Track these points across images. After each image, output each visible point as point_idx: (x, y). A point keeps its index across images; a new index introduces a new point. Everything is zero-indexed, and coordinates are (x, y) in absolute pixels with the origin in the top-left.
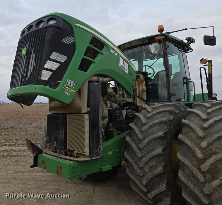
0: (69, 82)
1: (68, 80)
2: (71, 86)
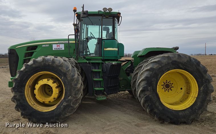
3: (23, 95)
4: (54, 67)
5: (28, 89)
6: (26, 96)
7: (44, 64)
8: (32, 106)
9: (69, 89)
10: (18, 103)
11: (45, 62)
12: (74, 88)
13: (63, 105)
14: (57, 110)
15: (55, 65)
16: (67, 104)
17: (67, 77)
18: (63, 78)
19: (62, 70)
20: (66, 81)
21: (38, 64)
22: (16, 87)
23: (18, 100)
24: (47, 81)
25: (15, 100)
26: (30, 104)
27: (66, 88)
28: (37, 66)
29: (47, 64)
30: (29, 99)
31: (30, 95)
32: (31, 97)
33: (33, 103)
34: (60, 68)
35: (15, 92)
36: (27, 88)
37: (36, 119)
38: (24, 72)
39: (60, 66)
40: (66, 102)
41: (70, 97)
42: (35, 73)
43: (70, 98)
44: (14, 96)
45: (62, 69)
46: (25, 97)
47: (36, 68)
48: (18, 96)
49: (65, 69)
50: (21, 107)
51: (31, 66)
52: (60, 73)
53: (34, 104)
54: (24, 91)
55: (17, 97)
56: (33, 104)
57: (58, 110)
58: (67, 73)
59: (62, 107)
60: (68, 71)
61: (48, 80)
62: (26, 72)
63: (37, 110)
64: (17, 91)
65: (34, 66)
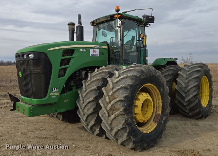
0: (53, 90)
1: (53, 89)
2: (55, 91)
10: (130, 129)
11: (150, 71)
14: (159, 127)
15: (157, 76)
18: (162, 90)
19: (162, 81)
20: (164, 92)
24: (147, 95)
25: (127, 126)
27: (164, 101)
34: (160, 79)
35: (126, 114)
38: (134, 85)
40: (165, 116)
44: (126, 121)
48: (129, 119)
50: (133, 134)
51: (140, 77)
52: (160, 85)
58: (164, 84)
59: (163, 122)
64: (129, 113)
65: (142, 77)
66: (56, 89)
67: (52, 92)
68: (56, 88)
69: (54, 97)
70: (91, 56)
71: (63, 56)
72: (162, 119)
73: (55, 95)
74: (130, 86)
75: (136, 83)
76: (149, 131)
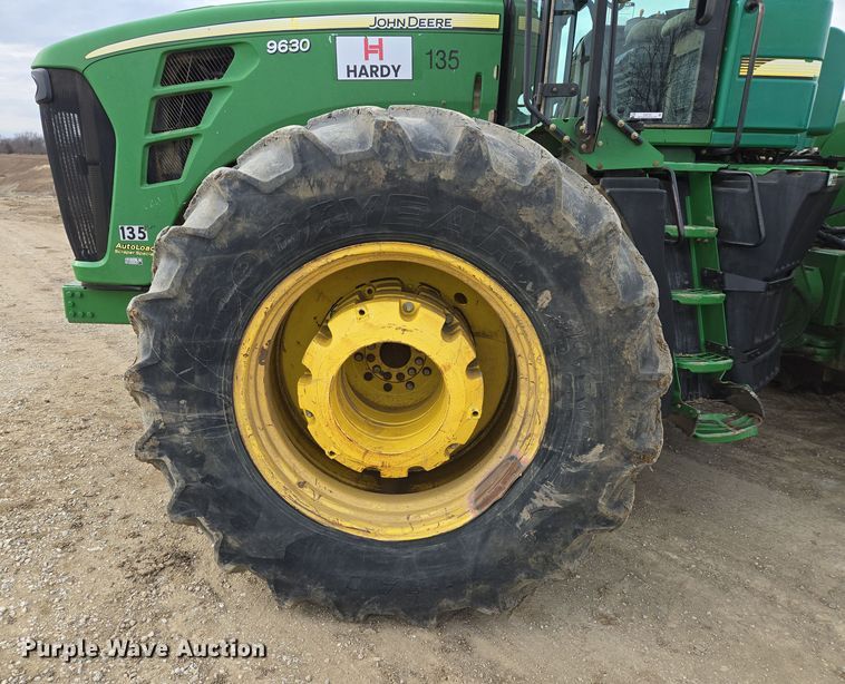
0: (127, 233)
1: (122, 228)
2: (136, 239)
3: (221, 422)
4: (474, 204)
5: (252, 373)
6: (246, 430)
7: (390, 176)
8: (289, 496)
9: (591, 388)
10: (187, 480)
11: (402, 155)
12: (634, 380)
13: (538, 503)
14: (485, 538)
15: (482, 189)
16: (565, 497)
17: (586, 290)
18: (545, 299)
19: (549, 237)
20: (574, 323)
21: (341, 176)
22: (168, 366)
23: (186, 459)
24: (401, 322)
25: (166, 459)
26: (276, 484)
28: (330, 190)
29: (418, 177)
30: (262, 447)
31: (268, 419)
32: (273, 431)
33: (296, 475)
34: (529, 215)
35: (160, 397)
36: (248, 369)
37: (327, 590)
38: (224, 241)
39: (526, 197)
40: (563, 488)
41: (599, 448)
42: (313, 258)
43: (592, 457)
44: (156, 431)
45: (549, 220)
46: (239, 437)
47: (322, 208)
48: (185, 430)
49: (573, 223)
50: (213, 508)
51: (279, 190)
52: (529, 260)
53: (302, 484)
54: (230, 392)
55: (176, 439)
56: (295, 480)
57: (494, 537)
58: (590, 261)
59: (525, 515)
60: (597, 242)
61: (407, 313)
62: (239, 244)
63: (327, 529)
64: (178, 394)
65: (304, 192)
66: (140, 232)
67: (124, 244)
68: (136, 228)
69: (134, 261)
70: (342, 75)
71: (165, 81)
72: (526, 498)
73: (135, 256)
74: (186, 240)
75: (242, 226)
76: (390, 531)
